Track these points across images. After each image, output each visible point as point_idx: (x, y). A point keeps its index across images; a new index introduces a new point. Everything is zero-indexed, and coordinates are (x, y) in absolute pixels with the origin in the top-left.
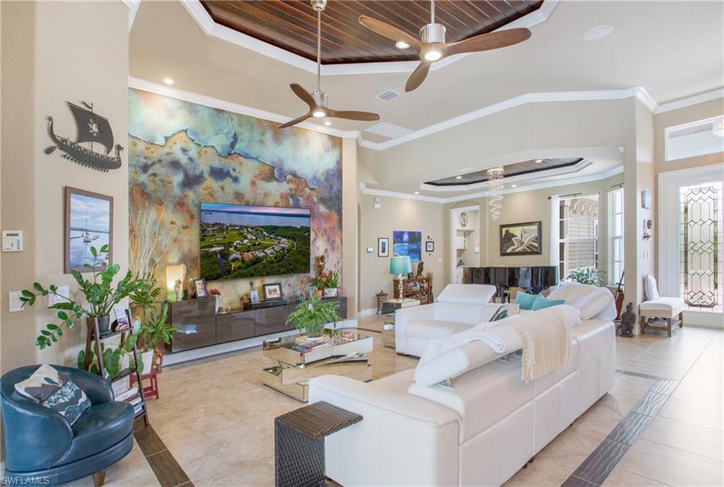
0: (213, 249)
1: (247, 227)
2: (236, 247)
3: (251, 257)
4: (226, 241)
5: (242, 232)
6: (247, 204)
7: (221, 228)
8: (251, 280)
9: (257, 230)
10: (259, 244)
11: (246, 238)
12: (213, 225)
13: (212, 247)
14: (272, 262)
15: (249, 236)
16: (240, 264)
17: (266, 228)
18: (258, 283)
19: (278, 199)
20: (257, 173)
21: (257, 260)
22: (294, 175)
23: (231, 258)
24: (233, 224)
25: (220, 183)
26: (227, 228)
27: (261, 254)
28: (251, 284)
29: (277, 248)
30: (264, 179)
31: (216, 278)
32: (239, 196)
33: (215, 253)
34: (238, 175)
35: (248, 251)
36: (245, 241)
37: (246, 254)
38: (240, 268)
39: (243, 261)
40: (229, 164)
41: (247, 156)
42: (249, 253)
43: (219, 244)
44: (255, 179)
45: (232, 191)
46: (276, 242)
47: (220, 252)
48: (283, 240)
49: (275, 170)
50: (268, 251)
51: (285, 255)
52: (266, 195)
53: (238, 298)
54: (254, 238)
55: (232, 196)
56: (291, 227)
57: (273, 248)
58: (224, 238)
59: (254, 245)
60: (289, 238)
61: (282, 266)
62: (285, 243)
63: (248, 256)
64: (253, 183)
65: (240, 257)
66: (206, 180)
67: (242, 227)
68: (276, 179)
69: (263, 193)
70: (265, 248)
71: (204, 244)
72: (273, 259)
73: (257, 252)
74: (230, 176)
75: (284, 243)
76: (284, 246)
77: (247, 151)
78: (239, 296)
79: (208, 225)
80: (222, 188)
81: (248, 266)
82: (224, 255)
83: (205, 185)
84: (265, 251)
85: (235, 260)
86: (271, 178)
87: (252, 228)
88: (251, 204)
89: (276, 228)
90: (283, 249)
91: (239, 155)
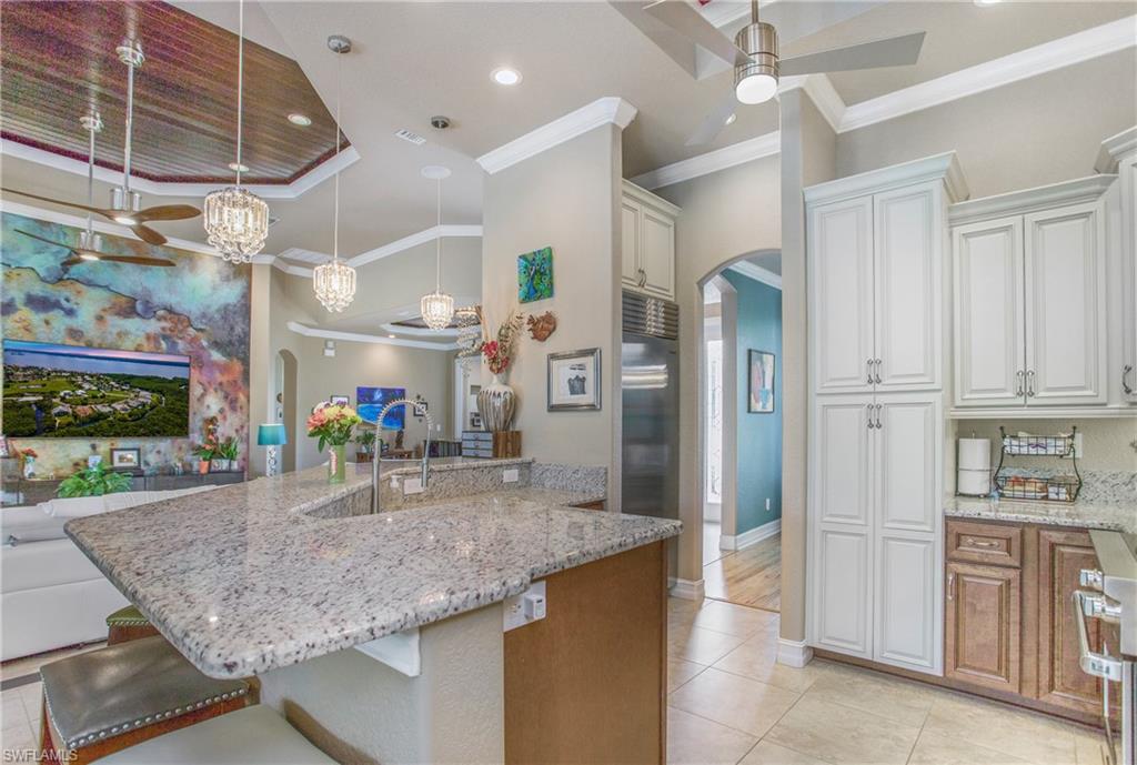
0: (24, 399)
1: (82, 375)
2: (63, 399)
3: (90, 412)
4: (48, 389)
5: (73, 379)
6: (89, 346)
7: (38, 373)
8: (93, 442)
9: (99, 379)
10: (103, 396)
11: (81, 387)
12: (25, 369)
13: (22, 396)
14: (125, 420)
15: (86, 386)
16: (71, 419)
17: (114, 377)
18: (104, 445)
19: (142, 340)
20: (107, 306)
21: (100, 417)
22: (170, 310)
23: (55, 411)
24: (59, 369)
25: (43, 316)
26: (49, 374)
27: (106, 410)
28: (94, 447)
29: (134, 403)
30: (118, 314)
31: (32, 434)
32: (74, 333)
33: (29, 404)
34: (75, 307)
35: (85, 404)
36: (79, 392)
37: (79, 408)
38: (69, 424)
39: (75, 416)
40: (60, 293)
41: (90, 284)
42: (86, 407)
43: (34, 393)
44: (103, 314)
45: (63, 327)
46: (132, 395)
47: (36, 403)
48: (143, 393)
49: (138, 303)
50: (118, 406)
51: (147, 412)
52: (119, 335)
53: (71, 464)
54: (95, 388)
55: (63, 333)
56: (156, 378)
57: (126, 403)
58: (44, 385)
59: (94, 397)
60: (153, 391)
61: (141, 426)
62: (147, 397)
63: (84, 411)
64: (100, 319)
65: (70, 411)
66: (17, 310)
67: (73, 374)
68: (138, 315)
69: (115, 331)
70: (113, 401)
71: (9, 391)
72: (126, 416)
73: (99, 407)
74: (63, 309)
75: (144, 397)
76: (145, 401)
77: (91, 277)
78: (71, 460)
79: (17, 369)
80: (47, 322)
81: (84, 423)
82: (43, 407)
83: (17, 316)
84: (113, 405)
85: (59, 414)
86: (131, 313)
87: (92, 376)
88: (95, 345)
89: (132, 377)
90: (144, 405)
91: (77, 281)
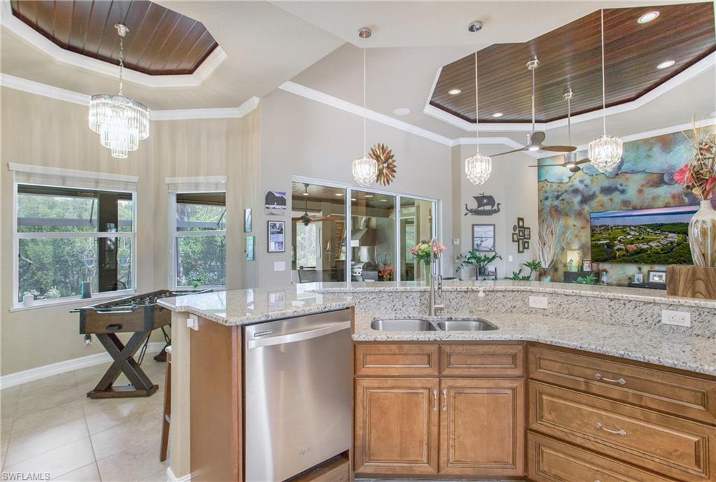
0: (601, 242)
1: (630, 226)
2: (620, 241)
3: (635, 248)
4: (611, 236)
5: (625, 230)
6: (635, 209)
7: (607, 228)
8: (639, 266)
9: (640, 228)
10: (643, 239)
11: (630, 234)
12: (600, 227)
13: (600, 240)
14: (659, 253)
15: (632, 233)
16: (624, 253)
17: (649, 226)
18: (646, 268)
19: (669, 200)
20: (644, 183)
21: (642, 251)
23: (616, 248)
24: (617, 224)
25: (609, 197)
26: (612, 228)
27: (645, 246)
28: (640, 269)
29: (664, 242)
30: (652, 186)
31: (605, 261)
32: (626, 203)
33: (603, 244)
34: (625, 188)
35: (632, 244)
36: (629, 237)
37: (629, 246)
38: (624, 255)
39: (627, 251)
40: (617, 182)
41: (633, 172)
42: (633, 246)
43: (605, 239)
44: (642, 188)
45: (619, 201)
46: (663, 237)
47: (606, 244)
48: (670, 235)
49: (665, 176)
50: (653, 244)
51: (674, 248)
52: (654, 199)
53: (627, 278)
54: (638, 234)
55: (619, 204)
56: (681, 223)
57: (659, 242)
58: (609, 234)
59: (638, 239)
60: (679, 233)
61: (671, 257)
62: (674, 238)
63: (632, 248)
64: (640, 191)
65: (624, 247)
66: (597, 196)
67: (624, 227)
68: (666, 183)
69: (650, 197)
70: (650, 241)
71: (593, 239)
72: (659, 250)
73: (640, 245)
74: (619, 190)
75: (672, 238)
76: (673, 240)
77: (634, 168)
78: (627, 276)
79: (597, 227)
80: (611, 200)
81: (632, 255)
82: (610, 246)
83: (597, 200)
84: (650, 244)
85: (619, 250)
86: (661, 183)
87: (635, 227)
88: (638, 208)
89: (662, 225)
90: (672, 243)
91: (626, 173)
